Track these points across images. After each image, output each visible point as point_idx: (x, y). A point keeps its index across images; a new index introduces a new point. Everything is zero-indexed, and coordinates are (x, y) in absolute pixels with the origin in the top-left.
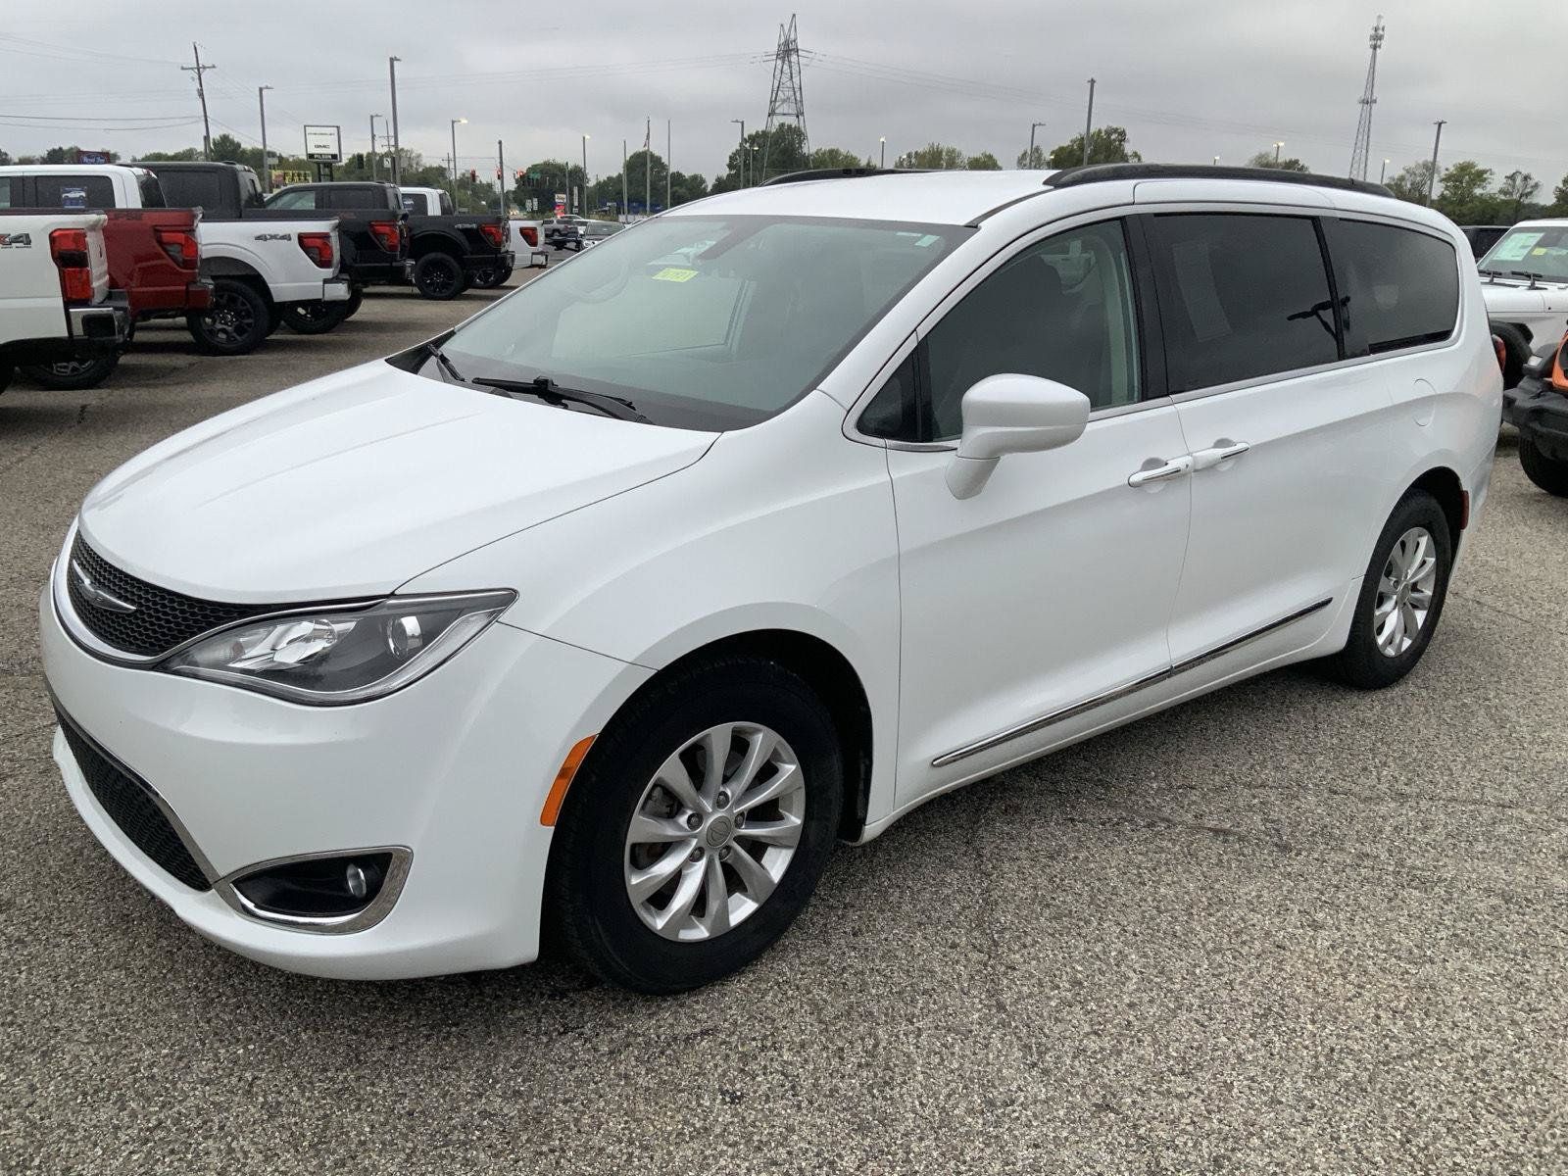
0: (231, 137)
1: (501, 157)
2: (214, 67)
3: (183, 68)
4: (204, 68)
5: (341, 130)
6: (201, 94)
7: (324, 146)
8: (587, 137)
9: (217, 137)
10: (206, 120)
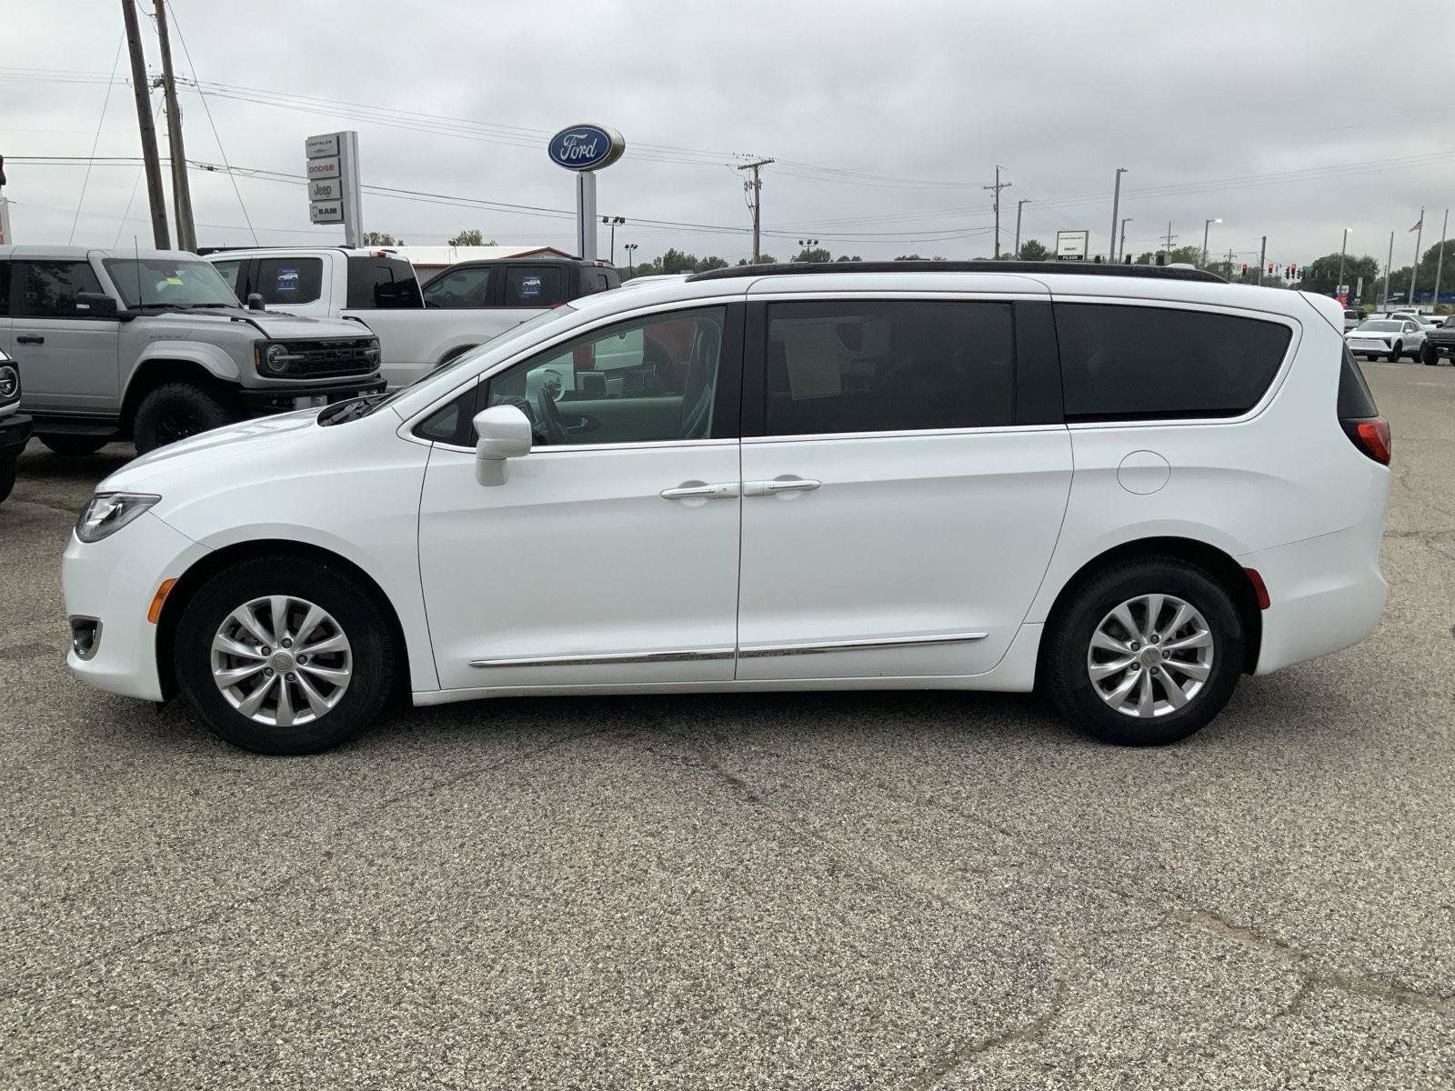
0: (1037, 243)
1: (1263, 252)
2: (1010, 185)
3: (985, 188)
4: (1002, 186)
5: (1090, 234)
6: (996, 208)
7: (1073, 249)
8: (1349, 230)
9: (1026, 243)
10: (997, 230)
